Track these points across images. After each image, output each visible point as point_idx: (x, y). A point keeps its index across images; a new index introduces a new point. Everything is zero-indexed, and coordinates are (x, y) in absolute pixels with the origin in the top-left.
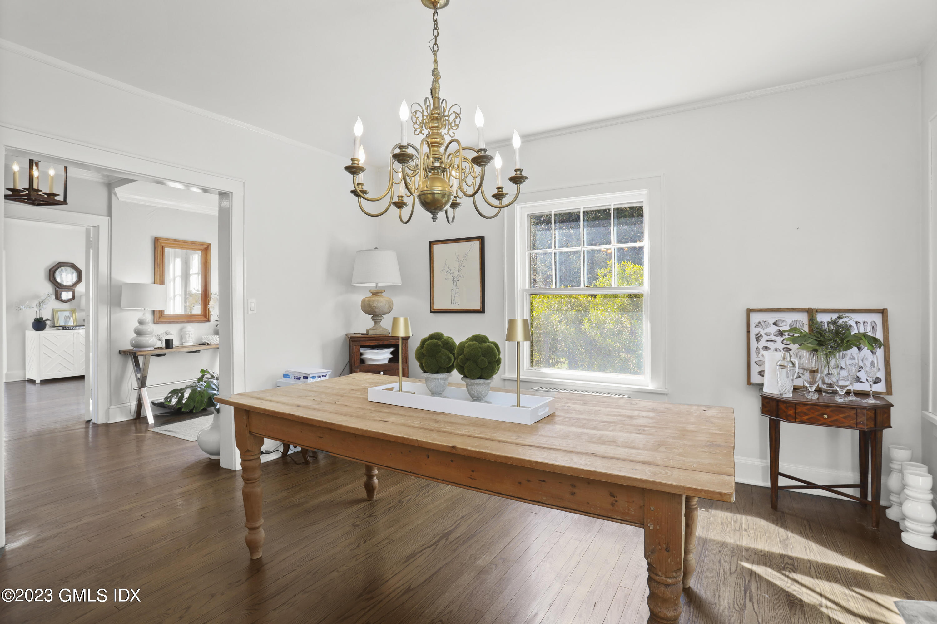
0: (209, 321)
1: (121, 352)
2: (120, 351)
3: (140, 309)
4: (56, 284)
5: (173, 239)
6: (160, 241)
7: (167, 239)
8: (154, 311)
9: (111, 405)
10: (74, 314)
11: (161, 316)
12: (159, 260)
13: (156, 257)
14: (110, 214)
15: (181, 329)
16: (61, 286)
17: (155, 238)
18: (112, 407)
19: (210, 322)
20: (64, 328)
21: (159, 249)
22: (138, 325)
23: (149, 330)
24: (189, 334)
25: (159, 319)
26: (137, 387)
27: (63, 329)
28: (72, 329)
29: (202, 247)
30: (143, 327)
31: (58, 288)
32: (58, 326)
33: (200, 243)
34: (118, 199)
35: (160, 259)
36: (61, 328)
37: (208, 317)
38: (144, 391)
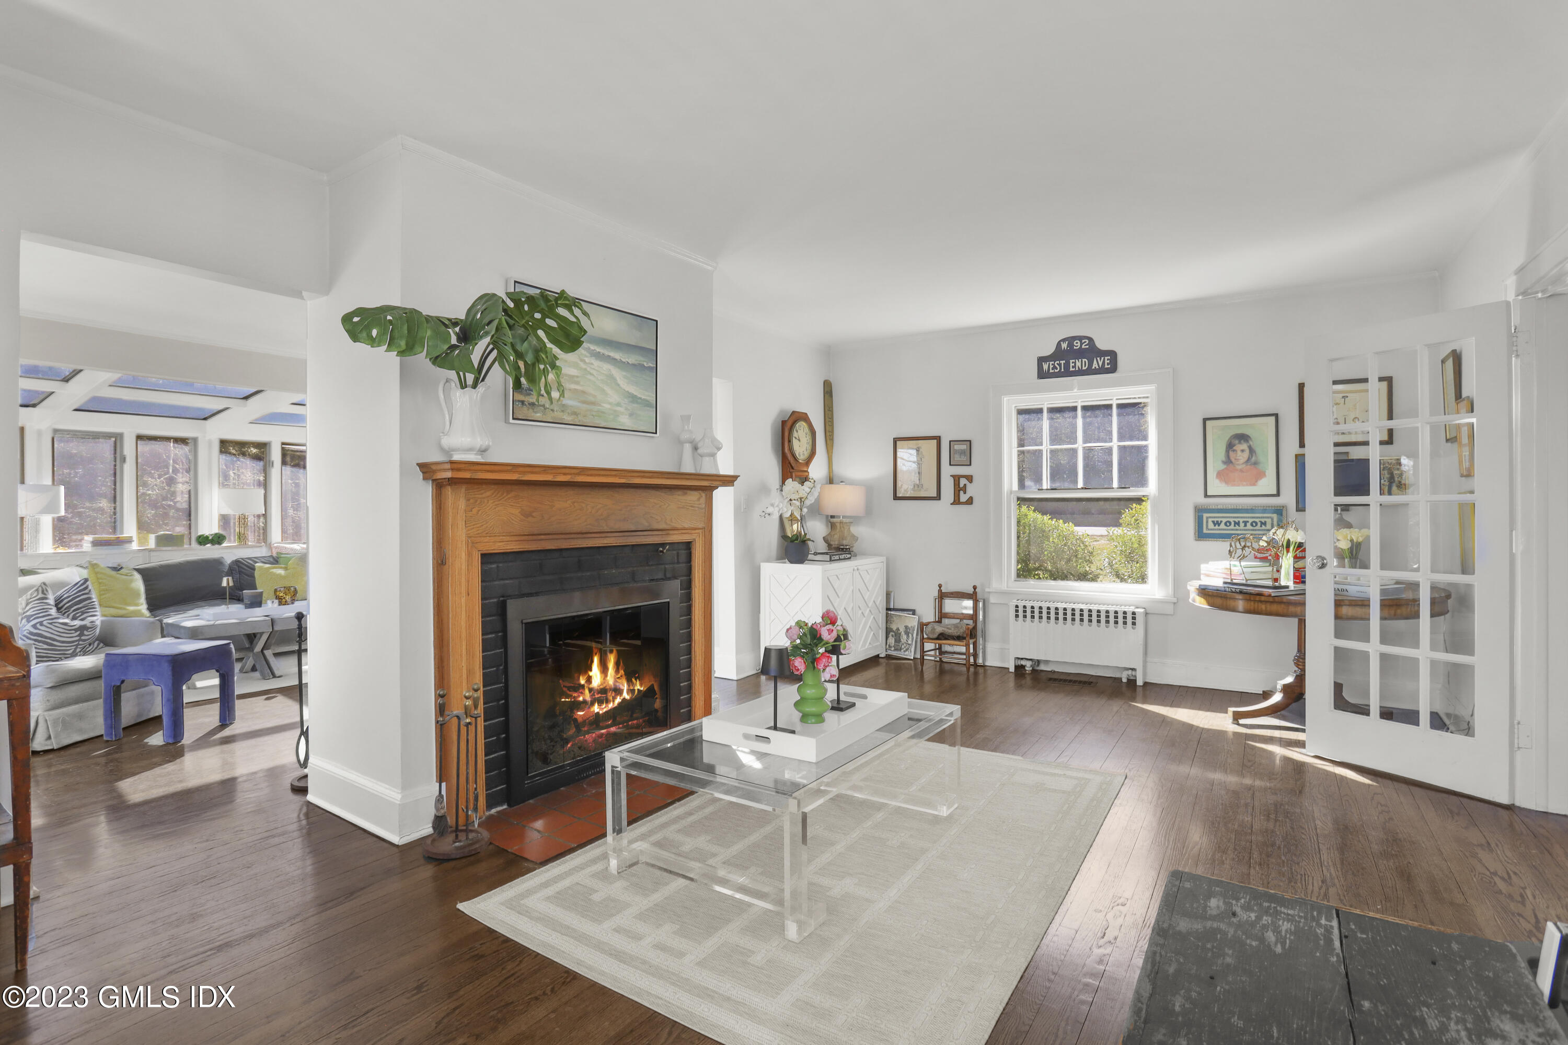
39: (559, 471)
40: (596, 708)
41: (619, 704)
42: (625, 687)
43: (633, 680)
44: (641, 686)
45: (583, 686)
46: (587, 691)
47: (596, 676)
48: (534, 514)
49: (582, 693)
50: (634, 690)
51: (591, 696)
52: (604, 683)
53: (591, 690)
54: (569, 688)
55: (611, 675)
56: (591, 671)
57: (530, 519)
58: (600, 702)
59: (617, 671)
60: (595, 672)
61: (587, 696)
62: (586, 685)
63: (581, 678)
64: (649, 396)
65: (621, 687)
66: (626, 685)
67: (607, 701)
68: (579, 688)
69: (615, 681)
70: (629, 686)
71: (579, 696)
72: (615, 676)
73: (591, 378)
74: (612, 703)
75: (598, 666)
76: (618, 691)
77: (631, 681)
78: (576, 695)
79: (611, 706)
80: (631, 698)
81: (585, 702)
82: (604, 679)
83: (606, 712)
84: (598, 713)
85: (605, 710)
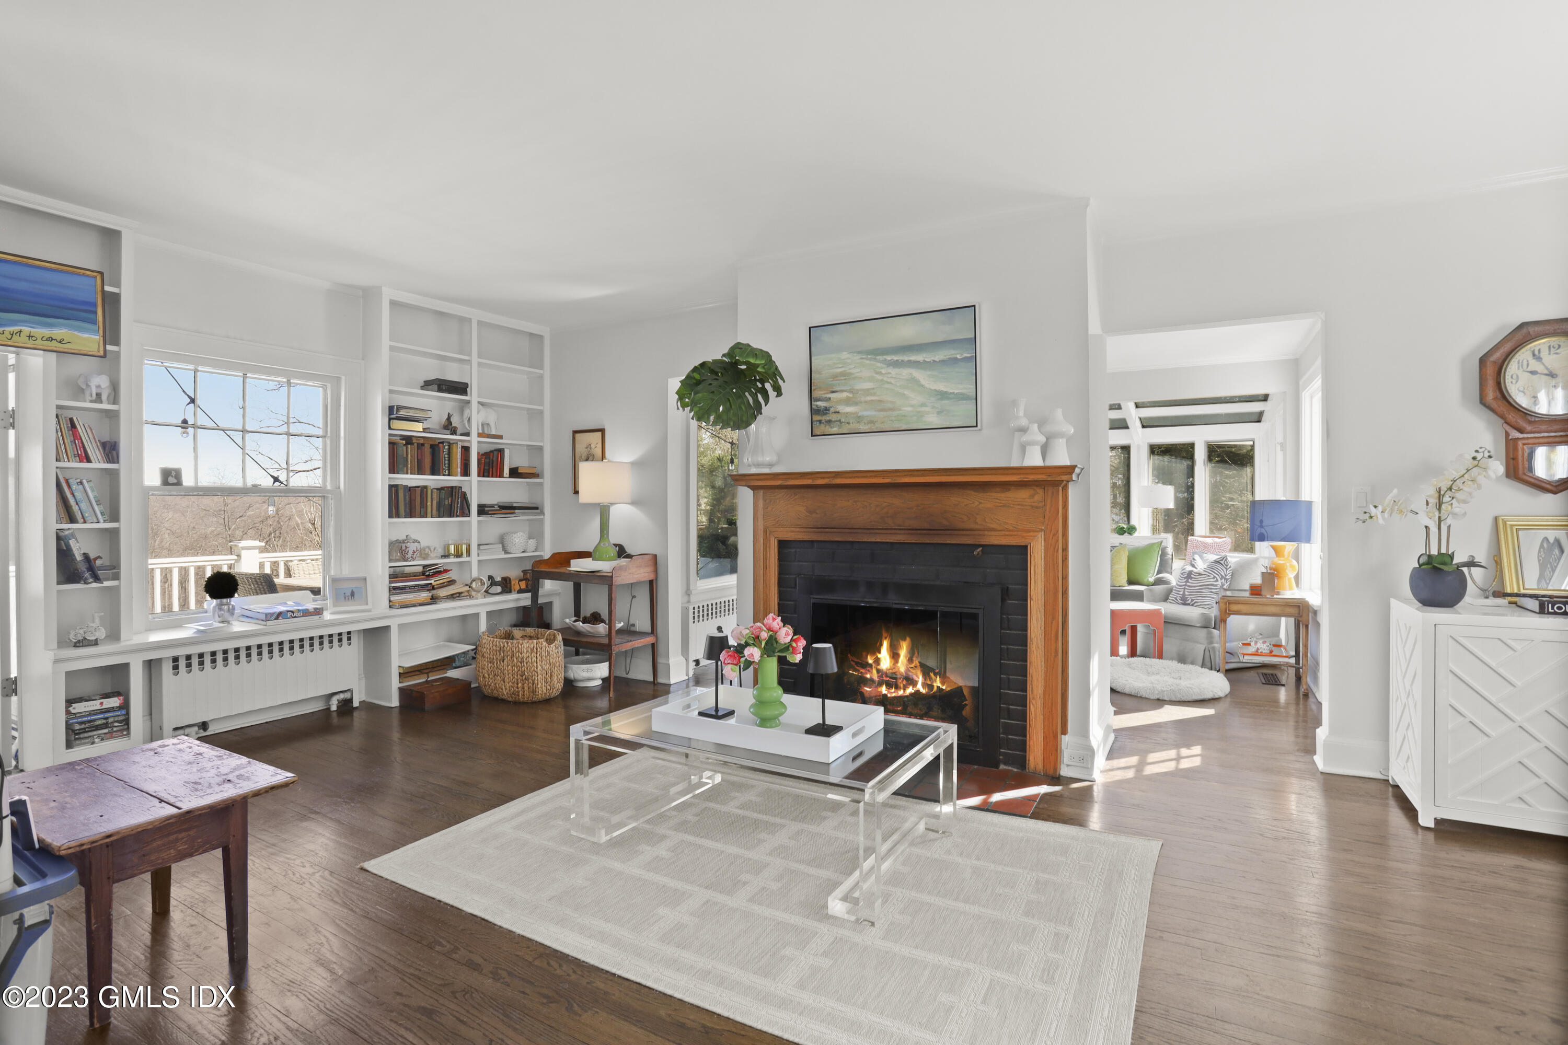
4: (1511, 415)
20: (1551, 604)
27: (1543, 611)
31: (1521, 427)
32: (1519, 596)
36: (1531, 604)
39: (818, 475)
40: (884, 690)
41: (911, 694)
42: (920, 680)
43: (932, 675)
44: (943, 684)
45: (871, 665)
46: (874, 671)
47: (885, 659)
48: (818, 511)
49: (869, 671)
50: (933, 686)
51: (878, 677)
52: (894, 668)
53: (878, 671)
54: (857, 663)
55: (902, 662)
56: (880, 653)
57: (814, 515)
58: (889, 686)
59: (910, 660)
60: (884, 655)
61: (875, 676)
62: (874, 665)
63: (869, 657)
65: (915, 678)
66: (921, 677)
67: (897, 687)
68: (867, 666)
69: (907, 670)
70: (925, 680)
71: (867, 674)
72: (907, 665)
74: (902, 691)
75: (887, 650)
76: (911, 681)
77: (929, 676)
78: (863, 671)
79: (901, 693)
80: (927, 693)
81: (872, 680)
82: (894, 664)
83: (895, 697)
84: (885, 695)
85: (894, 695)
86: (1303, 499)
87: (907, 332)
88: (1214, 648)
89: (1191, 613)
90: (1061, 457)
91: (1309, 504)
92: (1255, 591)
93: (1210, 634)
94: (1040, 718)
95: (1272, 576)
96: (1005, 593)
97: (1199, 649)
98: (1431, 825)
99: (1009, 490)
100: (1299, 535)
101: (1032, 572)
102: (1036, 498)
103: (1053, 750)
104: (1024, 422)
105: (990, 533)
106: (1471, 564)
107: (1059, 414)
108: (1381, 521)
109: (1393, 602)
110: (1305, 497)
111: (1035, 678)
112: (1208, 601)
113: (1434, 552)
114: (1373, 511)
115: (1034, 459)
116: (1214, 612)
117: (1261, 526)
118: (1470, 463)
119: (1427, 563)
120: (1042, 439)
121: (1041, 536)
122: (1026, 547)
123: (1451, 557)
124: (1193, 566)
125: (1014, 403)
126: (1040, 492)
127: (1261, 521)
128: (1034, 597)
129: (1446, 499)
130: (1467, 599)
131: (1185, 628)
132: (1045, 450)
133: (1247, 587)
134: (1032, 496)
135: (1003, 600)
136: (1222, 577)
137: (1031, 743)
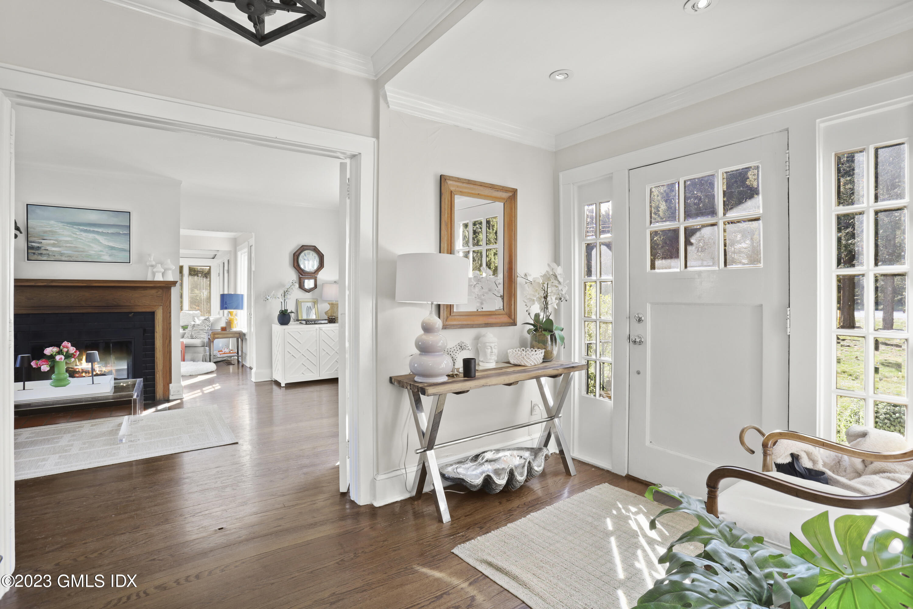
0: (514, 324)
1: (393, 380)
2: (391, 378)
3: (426, 302)
4: (300, 271)
5: (465, 180)
6: (447, 181)
7: (458, 178)
8: (439, 306)
9: (378, 473)
10: (316, 306)
11: (449, 315)
12: (446, 215)
13: (443, 209)
14: (376, 135)
15: (477, 338)
16: (304, 273)
17: (441, 176)
18: (381, 477)
19: (516, 325)
20: (308, 322)
21: (446, 196)
22: (422, 332)
23: (440, 344)
24: (491, 347)
25: (446, 321)
26: (420, 448)
27: (306, 324)
28: (315, 324)
29: (505, 195)
30: (430, 338)
31: (302, 274)
32: (302, 320)
33: (503, 187)
34: (389, 107)
35: (448, 213)
36: (304, 322)
37: (513, 317)
38: (430, 454)
64: (126, 246)
73: (81, 241)
86: (239, 293)
87: (93, 217)
88: (206, 354)
89: (197, 342)
90: (170, 278)
91: (242, 296)
92: (223, 329)
93: (205, 349)
94: (161, 379)
95: (229, 323)
96: (145, 331)
97: (201, 356)
98: (284, 386)
99: (147, 290)
100: (239, 307)
101: (157, 322)
102: (159, 293)
103: (167, 390)
104: (154, 263)
105: (135, 307)
106: (292, 312)
107: (169, 261)
108: (270, 300)
109: (273, 325)
110: (239, 292)
111: (158, 363)
112: (202, 336)
113: (283, 309)
114: (268, 298)
115: (159, 278)
116: (206, 340)
117: (226, 304)
118: (291, 284)
119: (282, 313)
120: (163, 270)
121: (161, 308)
122: (154, 313)
123: (287, 310)
124: (195, 322)
125: (150, 255)
126: (161, 290)
127: (226, 302)
128: (158, 332)
129: (286, 294)
130: (291, 323)
131: (194, 348)
132: (163, 274)
133: (220, 328)
134: (157, 292)
135: (144, 334)
136: (208, 326)
137: (158, 389)
